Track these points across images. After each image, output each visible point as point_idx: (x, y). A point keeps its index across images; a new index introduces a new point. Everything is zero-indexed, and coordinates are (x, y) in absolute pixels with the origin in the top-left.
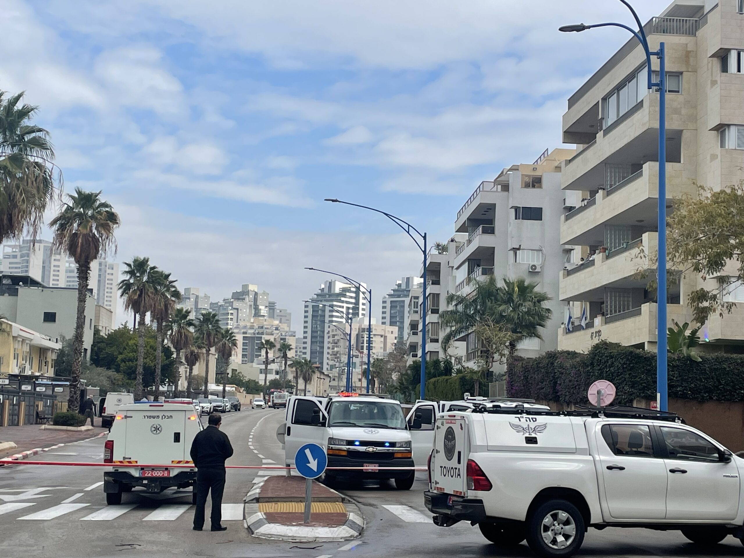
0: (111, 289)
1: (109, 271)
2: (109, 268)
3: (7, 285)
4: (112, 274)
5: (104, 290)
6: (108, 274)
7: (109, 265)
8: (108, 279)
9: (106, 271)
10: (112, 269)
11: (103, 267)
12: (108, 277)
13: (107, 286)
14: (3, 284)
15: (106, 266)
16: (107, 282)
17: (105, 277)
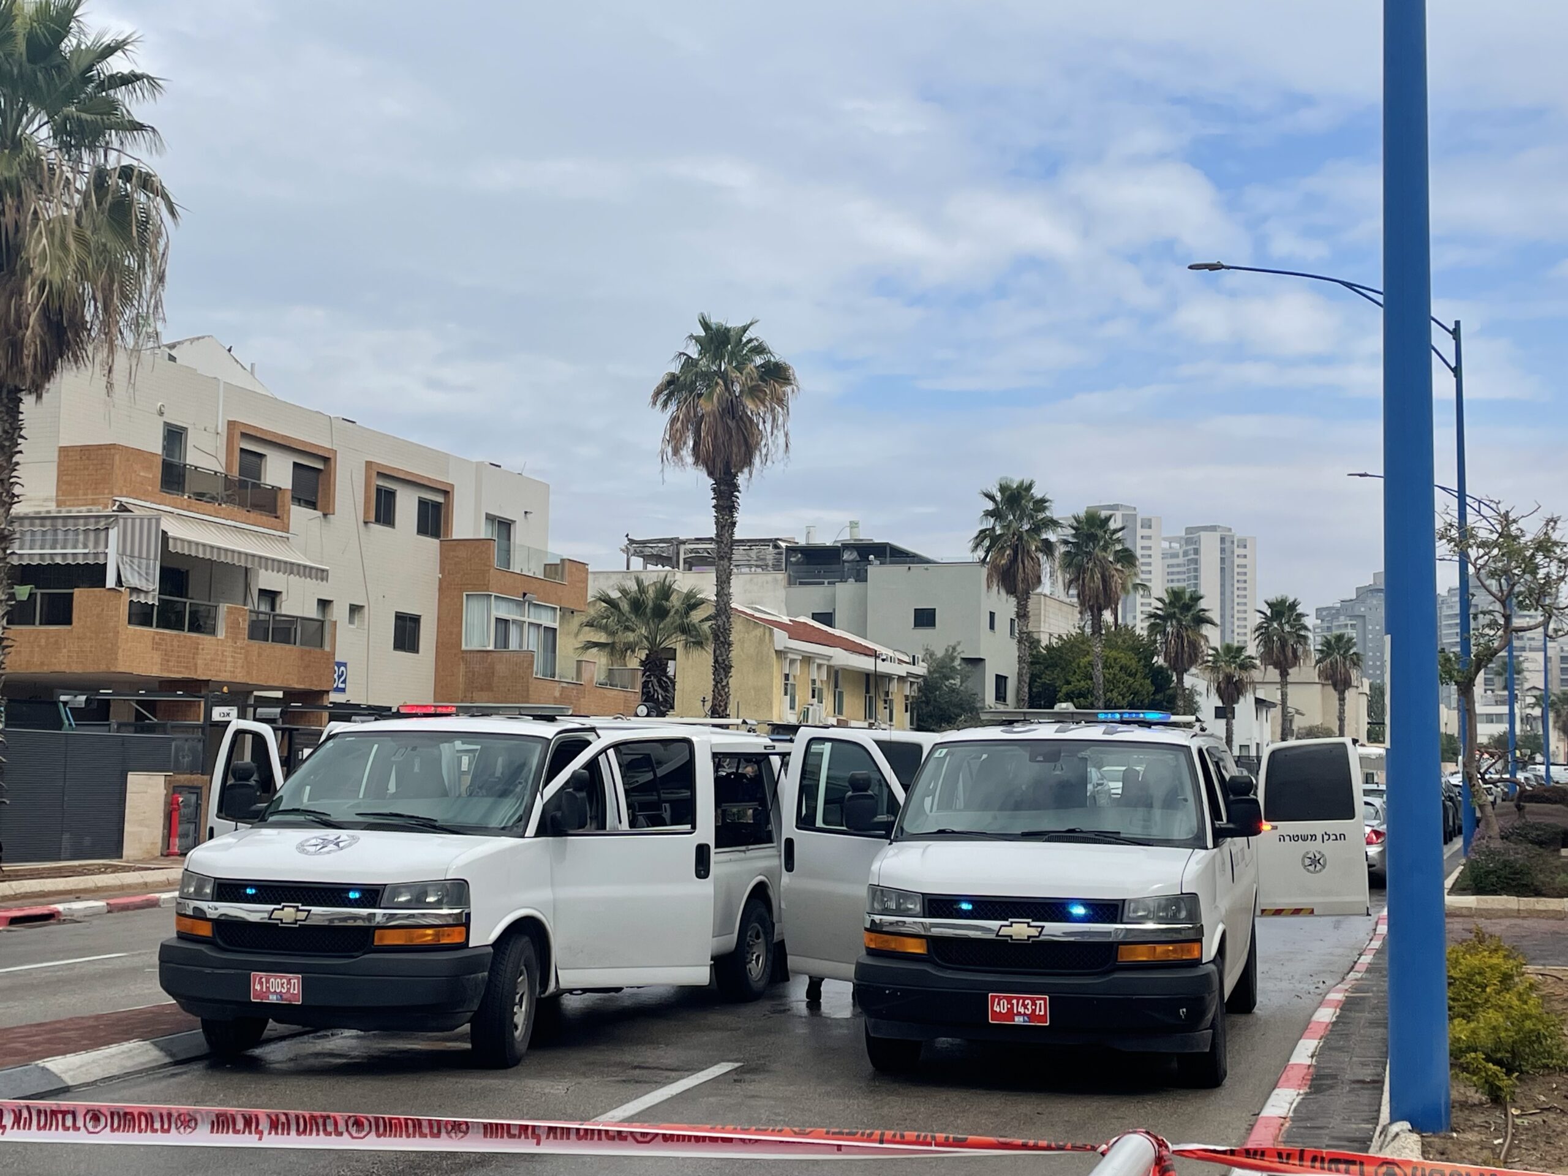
0: (1245, 582)
1: (1238, 551)
2: (1238, 546)
3: (852, 561)
4: (1245, 556)
5: (1233, 585)
6: (1238, 556)
7: (1239, 541)
8: (1238, 566)
9: (1233, 552)
10: (1245, 547)
11: (1227, 545)
12: (1237, 561)
13: (1236, 577)
14: (844, 561)
15: (1233, 542)
16: (1236, 570)
17: (1233, 562)
